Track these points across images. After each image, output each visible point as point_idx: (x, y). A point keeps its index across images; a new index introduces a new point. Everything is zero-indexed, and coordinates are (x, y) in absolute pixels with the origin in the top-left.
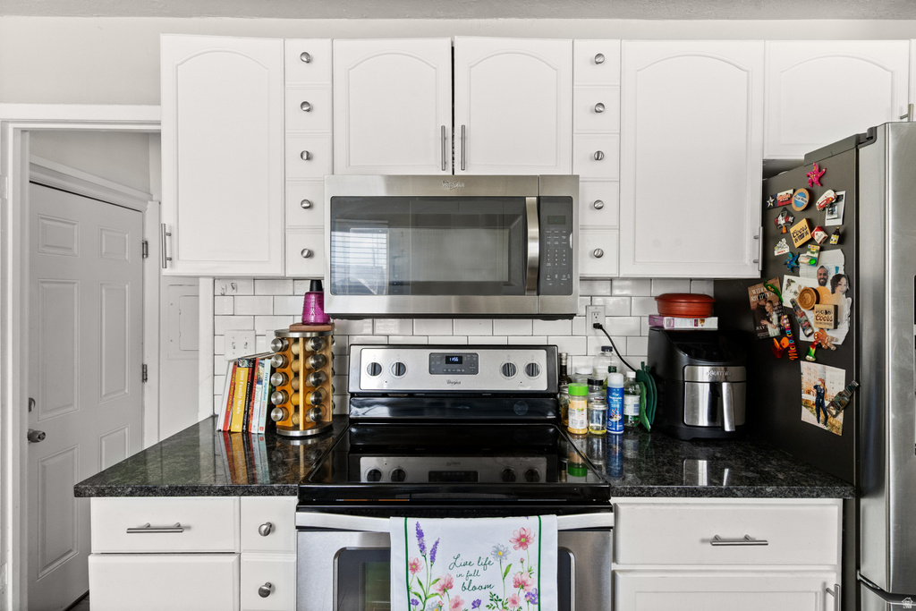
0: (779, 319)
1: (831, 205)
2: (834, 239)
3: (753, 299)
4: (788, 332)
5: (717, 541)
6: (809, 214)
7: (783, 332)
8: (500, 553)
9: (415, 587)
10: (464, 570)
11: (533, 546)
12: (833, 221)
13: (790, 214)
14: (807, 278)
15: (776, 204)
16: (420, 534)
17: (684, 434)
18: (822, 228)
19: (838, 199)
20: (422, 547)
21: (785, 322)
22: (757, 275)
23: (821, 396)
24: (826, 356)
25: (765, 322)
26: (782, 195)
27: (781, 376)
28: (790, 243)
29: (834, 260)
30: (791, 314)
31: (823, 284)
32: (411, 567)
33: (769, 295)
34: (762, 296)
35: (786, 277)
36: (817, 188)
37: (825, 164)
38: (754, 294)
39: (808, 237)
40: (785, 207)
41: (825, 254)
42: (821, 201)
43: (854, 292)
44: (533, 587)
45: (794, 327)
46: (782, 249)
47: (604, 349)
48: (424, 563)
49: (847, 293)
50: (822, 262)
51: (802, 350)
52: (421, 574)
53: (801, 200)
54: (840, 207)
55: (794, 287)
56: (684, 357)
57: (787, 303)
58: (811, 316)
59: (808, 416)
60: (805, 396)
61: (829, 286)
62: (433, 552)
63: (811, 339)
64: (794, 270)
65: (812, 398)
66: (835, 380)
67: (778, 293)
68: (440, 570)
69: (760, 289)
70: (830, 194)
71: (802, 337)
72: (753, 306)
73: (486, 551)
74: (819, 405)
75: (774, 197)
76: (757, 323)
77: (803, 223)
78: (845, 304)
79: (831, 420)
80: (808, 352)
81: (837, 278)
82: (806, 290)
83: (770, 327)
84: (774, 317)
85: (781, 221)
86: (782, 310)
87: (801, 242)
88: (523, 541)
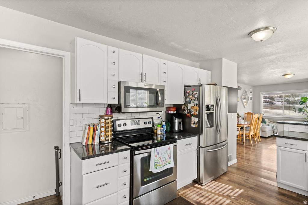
0: (187, 111)
1: (196, 94)
2: (197, 99)
3: (183, 108)
4: (189, 113)
5: (187, 145)
6: (192, 95)
7: (188, 113)
8: (167, 151)
9: (156, 160)
10: (162, 155)
11: (170, 149)
12: (196, 96)
13: (189, 94)
14: (192, 105)
15: (187, 92)
16: (157, 150)
17: (174, 132)
18: (194, 97)
19: (197, 93)
20: (157, 152)
21: (189, 111)
22: (184, 104)
23: (194, 122)
24: (195, 116)
25: (185, 111)
26: (188, 91)
27: (187, 120)
28: (189, 99)
29: (196, 102)
30: (190, 110)
31: (195, 105)
32: (155, 156)
33: (185, 107)
34: (184, 107)
35: (189, 104)
36: (193, 91)
37: (195, 88)
38: (183, 107)
39: (192, 98)
40: (188, 93)
41: (195, 101)
42: (194, 93)
43: (199, 107)
44: (170, 156)
45: (190, 112)
46: (188, 100)
47: (159, 118)
48: (157, 155)
49: (198, 107)
50: (194, 102)
51: (191, 116)
52: (157, 157)
53: (191, 92)
54: (197, 94)
55: (190, 106)
56: (174, 117)
57: (189, 108)
58: (193, 110)
59: (192, 126)
60: (192, 123)
61: (195, 106)
62: (159, 153)
63: (193, 114)
64: (190, 103)
65: (193, 123)
66: (196, 119)
67: (187, 107)
68: (160, 156)
69: (184, 106)
70: (196, 92)
71: (191, 114)
72: (183, 109)
73: (165, 151)
74: (194, 124)
75: (186, 91)
76: (183, 112)
77: (192, 96)
78: (198, 109)
79: (196, 125)
80: (192, 116)
81: (197, 105)
82: (192, 106)
83: (186, 112)
84: (186, 111)
85: (188, 95)
86: (188, 110)
87: (191, 99)
88: (169, 149)
